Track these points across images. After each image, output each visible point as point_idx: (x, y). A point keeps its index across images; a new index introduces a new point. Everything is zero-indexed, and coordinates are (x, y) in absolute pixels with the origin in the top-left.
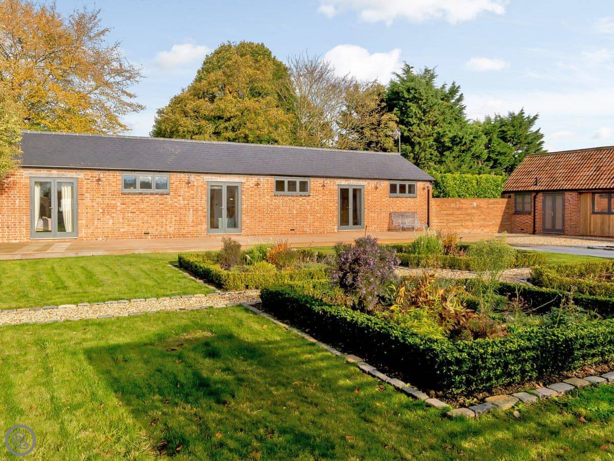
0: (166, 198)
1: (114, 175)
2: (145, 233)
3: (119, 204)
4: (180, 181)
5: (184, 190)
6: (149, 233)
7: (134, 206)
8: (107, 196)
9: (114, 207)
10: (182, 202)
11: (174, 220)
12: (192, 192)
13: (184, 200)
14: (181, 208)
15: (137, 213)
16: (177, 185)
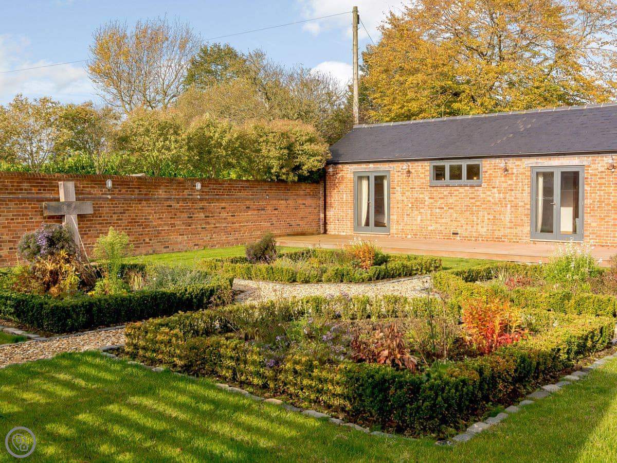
0: (478, 190)
1: (422, 166)
2: (453, 234)
3: (427, 198)
4: (495, 169)
5: (499, 180)
6: (457, 234)
7: (442, 201)
8: (416, 189)
9: (423, 202)
10: (497, 195)
11: (486, 218)
12: (510, 182)
13: (500, 193)
14: (496, 204)
15: (446, 208)
16: (490, 174)
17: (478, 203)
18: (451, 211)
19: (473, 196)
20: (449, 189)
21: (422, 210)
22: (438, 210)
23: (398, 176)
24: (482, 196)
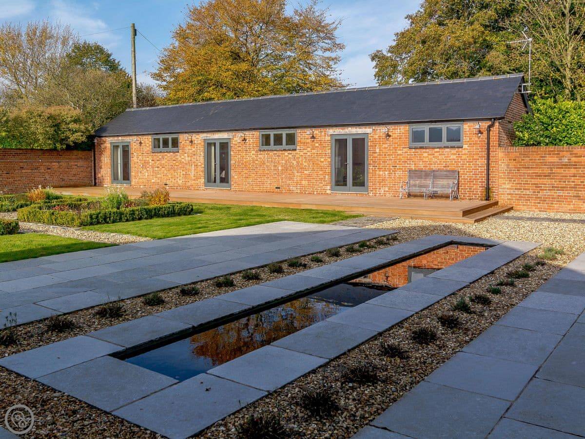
0: (177, 155)
1: (148, 138)
2: (165, 184)
3: (150, 161)
4: (185, 140)
5: (188, 148)
6: (167, 184)
7: (158, 162)
8: (145, 155)
9: (148, 163)
10: (187, 158)
11: (182, 174)
12: (194, 149)
13: (188, 157)
14: (186, 164)
15: (161, 167)
16: (184, 144)
17: (177, 164)
18: (163, 169)
19: (174, 159)
20: (162, 154)
21: (148, 169)
22: (156, 169)
23: (135, 145)
24: (180, 159)
